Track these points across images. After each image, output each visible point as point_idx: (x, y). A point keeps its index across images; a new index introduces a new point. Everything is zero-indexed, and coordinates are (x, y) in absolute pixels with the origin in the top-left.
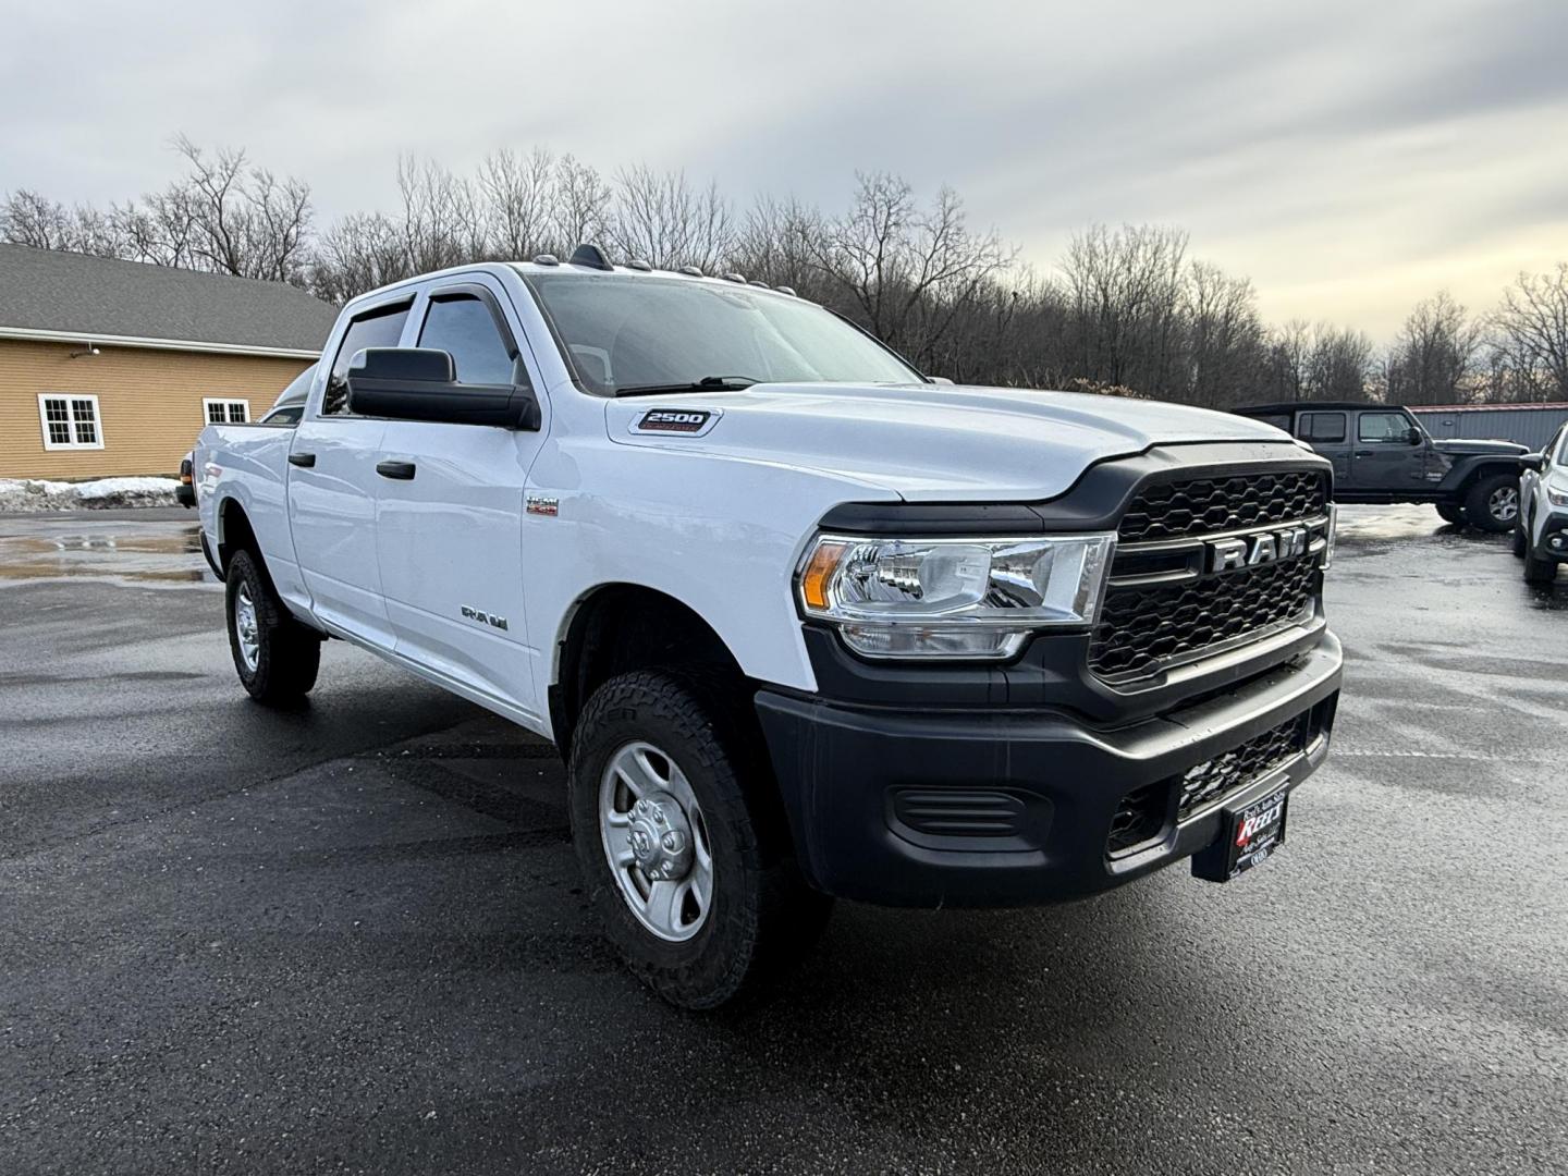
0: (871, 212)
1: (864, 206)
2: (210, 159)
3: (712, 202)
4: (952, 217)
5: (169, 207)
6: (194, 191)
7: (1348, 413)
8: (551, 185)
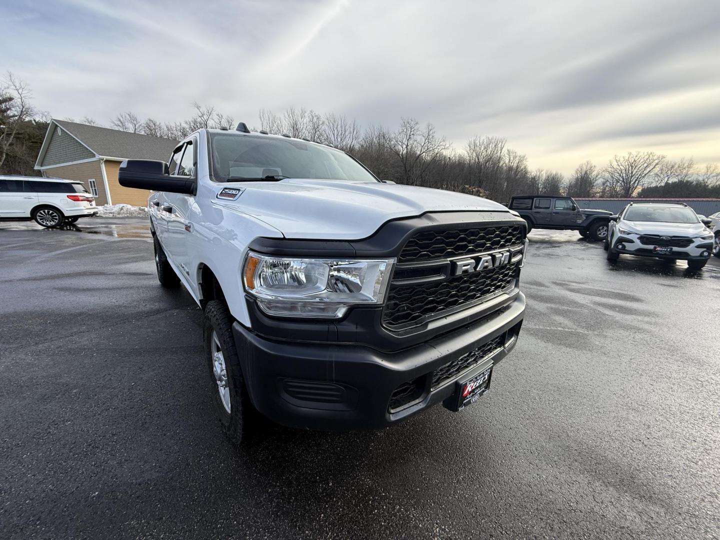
0: (405, 130)
1: (403, 128)
2: (203, 109)
3: (354, 125)
4: (431, 132)
5: (192, 124)
6: (199, 120)
7: (552, 199)
8: (307, 120)
